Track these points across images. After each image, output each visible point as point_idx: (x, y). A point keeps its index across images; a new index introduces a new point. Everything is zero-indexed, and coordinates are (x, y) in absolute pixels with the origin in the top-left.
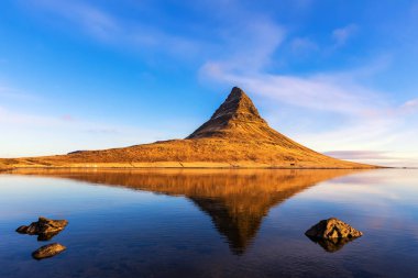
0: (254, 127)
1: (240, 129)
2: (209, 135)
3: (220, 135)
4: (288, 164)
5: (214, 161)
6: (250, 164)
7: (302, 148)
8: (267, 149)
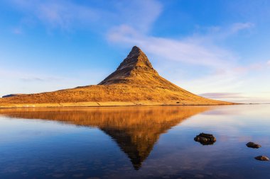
0: (149, 76)
1: (139, 77)
2: (117, 81)
3: (125, 82)
4: (174, 102)
5: (122, 101)
6: (148, 103)
7: (183, 91)
8: (159, 92)
